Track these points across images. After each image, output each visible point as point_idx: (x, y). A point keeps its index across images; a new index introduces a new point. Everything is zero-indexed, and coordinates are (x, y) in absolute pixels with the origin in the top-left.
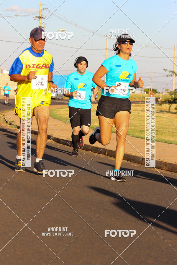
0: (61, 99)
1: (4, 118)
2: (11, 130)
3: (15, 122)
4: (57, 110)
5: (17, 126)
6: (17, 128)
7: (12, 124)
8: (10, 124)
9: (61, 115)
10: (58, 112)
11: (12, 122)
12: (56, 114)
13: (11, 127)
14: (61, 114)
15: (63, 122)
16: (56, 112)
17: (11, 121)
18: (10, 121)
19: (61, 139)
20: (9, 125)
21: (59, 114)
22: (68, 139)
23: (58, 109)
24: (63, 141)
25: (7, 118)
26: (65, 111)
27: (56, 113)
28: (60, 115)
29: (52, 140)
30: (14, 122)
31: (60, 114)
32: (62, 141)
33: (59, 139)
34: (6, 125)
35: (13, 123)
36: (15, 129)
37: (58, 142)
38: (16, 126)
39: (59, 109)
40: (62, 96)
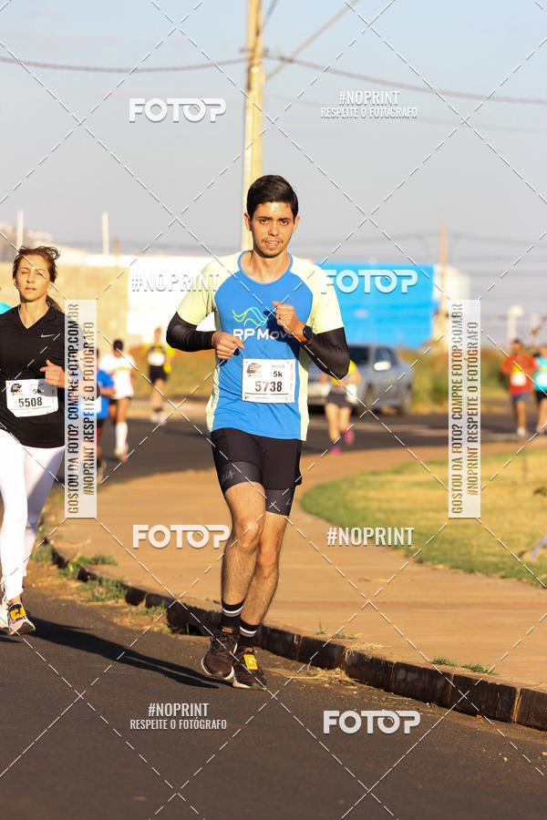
0: (392, 411)
1: (46, 542)
2: (90, 613)
3: (113, 563)
4: (371, 479)
5: (125, 587)
6: (122, 602)
7: (94, 578)
8: (83, 576)
9: (394, 512)
10: (372, 494)
11: (96, 561)
12: (360, 505)
13: (87, 595)
14: (397, 505)
15: (407, 556)
16: (360, 493)
17: (90, 556)
18: (80, 559)
19: (400, 666)
20: (75, 584)
21: (380, 510)
22: (439, 663)
23: (375, 473)
24: (411, 676)
25: (59, 538)
26: (419, 484)
27: (366, 499)
28: (385, 511)
29: (339, 674)
30: (104, 562)
31: (384, 506)
32: (401, 674)
33: (388, 664)
34: (57, 582)
35: (99, 570)
36: (112, 609)
37: (378, 686)
38: (121, 585)
39: (383, 478)
40: (396, 395)
